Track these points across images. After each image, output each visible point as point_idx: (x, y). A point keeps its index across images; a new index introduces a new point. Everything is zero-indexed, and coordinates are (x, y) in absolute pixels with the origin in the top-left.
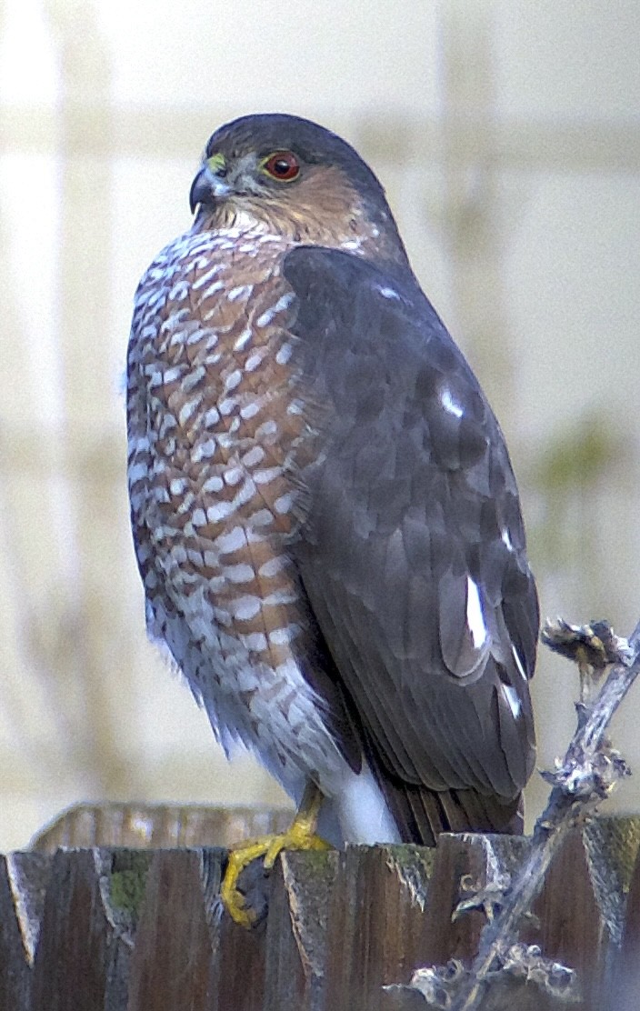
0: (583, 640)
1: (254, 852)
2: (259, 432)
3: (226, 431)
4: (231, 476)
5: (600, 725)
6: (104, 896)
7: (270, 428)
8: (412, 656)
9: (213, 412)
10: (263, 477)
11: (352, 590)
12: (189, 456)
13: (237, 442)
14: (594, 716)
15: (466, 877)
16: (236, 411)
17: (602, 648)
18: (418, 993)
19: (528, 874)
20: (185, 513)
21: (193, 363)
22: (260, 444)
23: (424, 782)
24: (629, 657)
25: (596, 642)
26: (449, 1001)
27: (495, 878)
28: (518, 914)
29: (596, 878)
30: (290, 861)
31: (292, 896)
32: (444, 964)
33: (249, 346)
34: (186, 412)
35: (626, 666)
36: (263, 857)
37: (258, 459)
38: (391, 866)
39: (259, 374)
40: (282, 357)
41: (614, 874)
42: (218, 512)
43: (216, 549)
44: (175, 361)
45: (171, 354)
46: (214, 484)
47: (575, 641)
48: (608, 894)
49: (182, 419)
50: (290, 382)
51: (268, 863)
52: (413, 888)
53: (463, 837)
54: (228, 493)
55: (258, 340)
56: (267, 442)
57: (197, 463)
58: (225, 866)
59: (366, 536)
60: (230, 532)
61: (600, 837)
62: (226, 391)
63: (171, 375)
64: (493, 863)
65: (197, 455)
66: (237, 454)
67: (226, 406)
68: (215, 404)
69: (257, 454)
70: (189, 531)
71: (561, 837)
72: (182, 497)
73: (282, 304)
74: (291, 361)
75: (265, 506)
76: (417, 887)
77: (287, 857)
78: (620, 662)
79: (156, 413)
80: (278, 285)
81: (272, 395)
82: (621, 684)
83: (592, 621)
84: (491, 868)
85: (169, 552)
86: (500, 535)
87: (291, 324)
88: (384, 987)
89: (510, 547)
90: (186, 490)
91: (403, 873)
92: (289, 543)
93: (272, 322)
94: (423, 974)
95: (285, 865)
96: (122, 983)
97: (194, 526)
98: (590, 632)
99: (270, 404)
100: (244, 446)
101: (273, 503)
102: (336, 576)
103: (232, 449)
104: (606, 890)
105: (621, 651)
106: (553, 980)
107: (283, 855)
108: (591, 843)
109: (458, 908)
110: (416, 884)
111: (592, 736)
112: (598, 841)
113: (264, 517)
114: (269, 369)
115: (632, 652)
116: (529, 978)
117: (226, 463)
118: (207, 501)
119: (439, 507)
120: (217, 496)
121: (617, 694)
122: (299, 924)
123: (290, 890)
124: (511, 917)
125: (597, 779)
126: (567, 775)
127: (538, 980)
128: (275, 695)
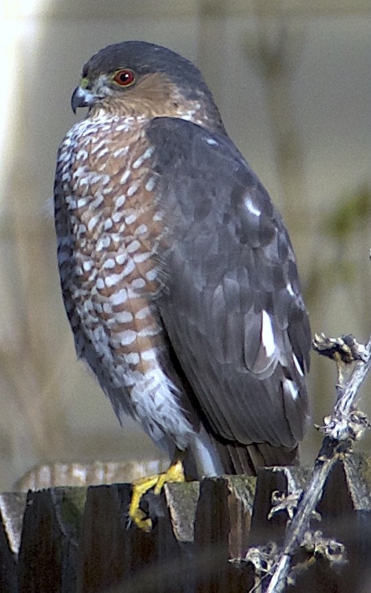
0: (337, 347)
1: (148, 485)
2: (137, 232)
3: (116, 232)
4: (120, 259)
5: (350, 397)
6: (59, 516)
7: (143, 229)
8: (229, 362)
9: (109, 221)
10: (140, 259)
11: (192, 322)
12: (95, 248)
13: (123, 239)
14: (347, 392)
15: (276, 492)
16: (122, 220)
17: (350, 351)
18: (250, 563)
19: (312, 488)
20: (92, 281)
21: (95, 195)
22: (138, 239)
23: (237, 439)
24: (365, 356)
25: (346, 348)
26: (269, 567)
27: (293, 492)
28: (308, 512)
29: (354, 489)
30: (170, 489)
31: (172, 510)
32: (265, 545)
33: (129, 181)
34: (93, 222)
35: (364, 361)
36: (153, 488)
37: (136, 248)
38: (231, 489)
39: (136, 196)
40: (149, 186)
41: (364, 486)
42: (111, 280)
43: (110, 302)
44: (84, 194)
45: (81, 190)
46: (110, 263)
47: (333, 348)
48: (361, 498)
49: (90, 227)
50: (155, 201)
51: (157, 491)
52: (245, 501)
53: (272, 469)
54: (118, 268)
55: (135, 176)
56: (142, 238)
57: (100, 252)
58: (131, 494)
59: (201, 290)
60: (118, 291)
61: (354, 464)
62: (116, 208)
63: (81, 203)
64: (292, 483)
65: (99, 247)
66: (123, 246)
67: (116, 217)
68: (110, 216)
69: (135, 245)
70: (94, 291)
71: (330, 465)
72: (90, 272)
73: (147, 154)
74: (154, 189)
75: (141, 276)
76: (247, 500)
77: (168, 486)
78: (361, 359)
79: (74, 225)
80: (145, 142)
81: (143, 210)
82: (362, 372)
83: (343, 336)
84: (290, 487)
85: (83, 304)
86: (285, 286)
87: (154, 165)
88: (230, 561)
89: (292, 293)
90: (93, 268)
91: (238, 492)
92: (155, 299)
93: (142, 165)
94: (253, 552)
95: (167, 491)
96: (72, 568)
97: (97, 289)
98: (341, 342)
99: (142, 214)
100: (128, 240)
101: (145, 274)
102: (182, 314)
103: (120, 243)
104: (359, 496)
105: (362, 353)
106: (331, 552)
107: (166, 486)
108: (350, 468)
109: (272, 511)
110: (246, 498)
111: (346, 403)
112: (354, 467)
113: (140, 283)
114: (142, 195)
115: (367, 353)
116: (316, 550)
117: (117, 251)
118: (105, 273)
119: (246, 271)
120: (111, 271)
121: (359, 378)
122: (177, 527)
123: (171, 507)
124: (304, 515)
125: (350, 430)
126: (333, 428)
127: (321, 551)
128: (146, 387)
